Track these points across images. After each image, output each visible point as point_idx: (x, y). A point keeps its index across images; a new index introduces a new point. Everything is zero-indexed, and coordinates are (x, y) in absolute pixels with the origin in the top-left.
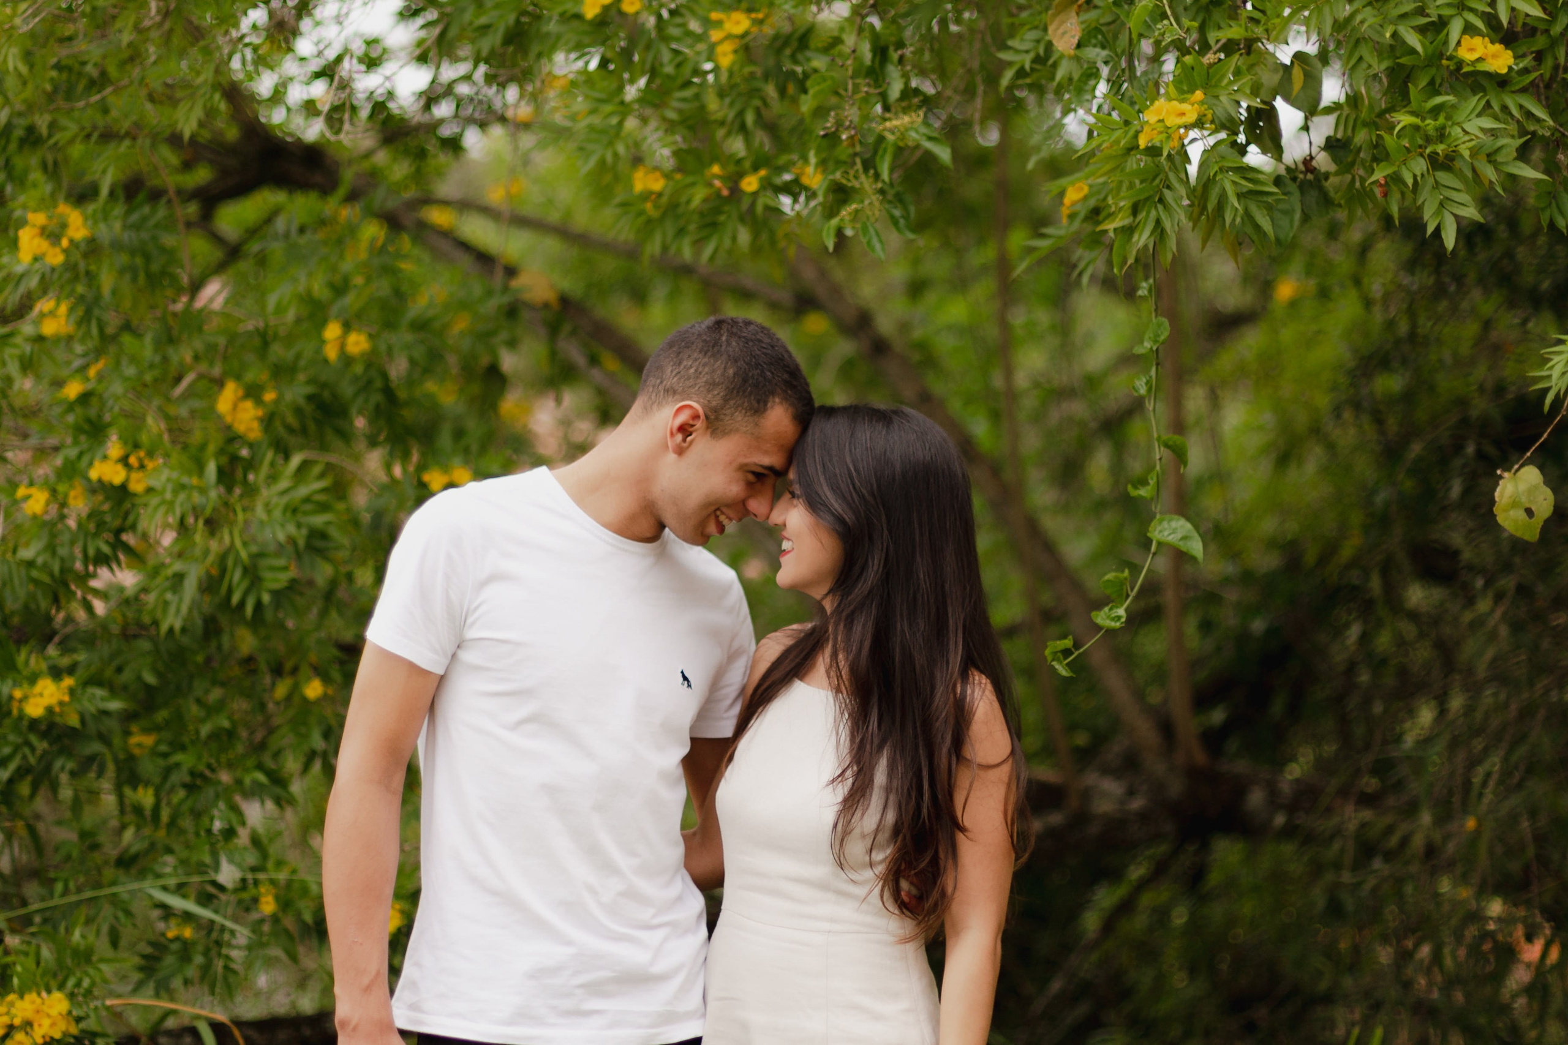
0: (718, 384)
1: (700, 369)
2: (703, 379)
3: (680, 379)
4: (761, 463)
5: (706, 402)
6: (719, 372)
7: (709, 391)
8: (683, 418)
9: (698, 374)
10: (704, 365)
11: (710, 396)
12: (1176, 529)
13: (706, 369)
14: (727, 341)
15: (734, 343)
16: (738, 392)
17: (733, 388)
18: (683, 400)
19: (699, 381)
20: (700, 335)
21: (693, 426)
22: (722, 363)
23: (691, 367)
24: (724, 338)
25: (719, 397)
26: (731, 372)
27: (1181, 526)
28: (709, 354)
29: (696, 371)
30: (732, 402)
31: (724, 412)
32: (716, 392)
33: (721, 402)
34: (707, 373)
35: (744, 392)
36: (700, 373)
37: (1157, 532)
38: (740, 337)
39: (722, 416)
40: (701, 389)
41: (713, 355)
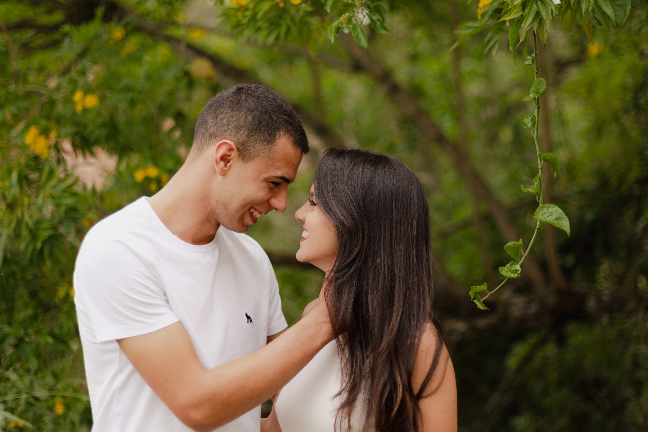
0: (243, 127)
1: (230, 119)
2: (233, 125)
3: (218, 127)
4: (276, 175)
5: (236, 139)
6: (242, 120)
7: (237, 132)
8: (223, 150)
9: (229, 122)
10: (232, 116)
11: (238, 135)
12: (552, 213)
13: (234, 119)
14: (246, 99)
15: (250, 100)
16: (256, 131)
17: (253, 129)
18: (221, 140)
19: (230, 126)
20: (228, 98)
21: (230, 156)
22: (243, 114)
23: (224, 118)
24: (243, 98)
25: (244, 136)
26: (250, 118)
27: (556, 211)
28: (235, 109)
29: (228, 120)
30: (253, 138)
31: (249, 145)
32: (242, 133)
33: (246, 138)
34: (235, 121)
35: (260, 130)
36: (230, 121)
37: (540, 215)
38: (253, 96)
39: (248, 147)
40: (232, 131)
41: (238, 109)
